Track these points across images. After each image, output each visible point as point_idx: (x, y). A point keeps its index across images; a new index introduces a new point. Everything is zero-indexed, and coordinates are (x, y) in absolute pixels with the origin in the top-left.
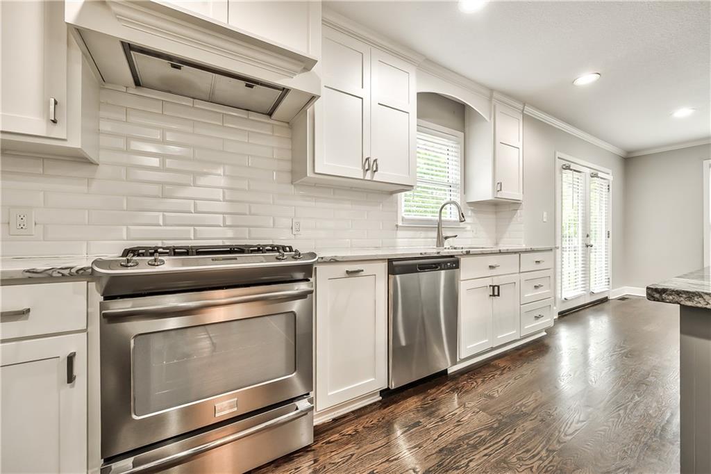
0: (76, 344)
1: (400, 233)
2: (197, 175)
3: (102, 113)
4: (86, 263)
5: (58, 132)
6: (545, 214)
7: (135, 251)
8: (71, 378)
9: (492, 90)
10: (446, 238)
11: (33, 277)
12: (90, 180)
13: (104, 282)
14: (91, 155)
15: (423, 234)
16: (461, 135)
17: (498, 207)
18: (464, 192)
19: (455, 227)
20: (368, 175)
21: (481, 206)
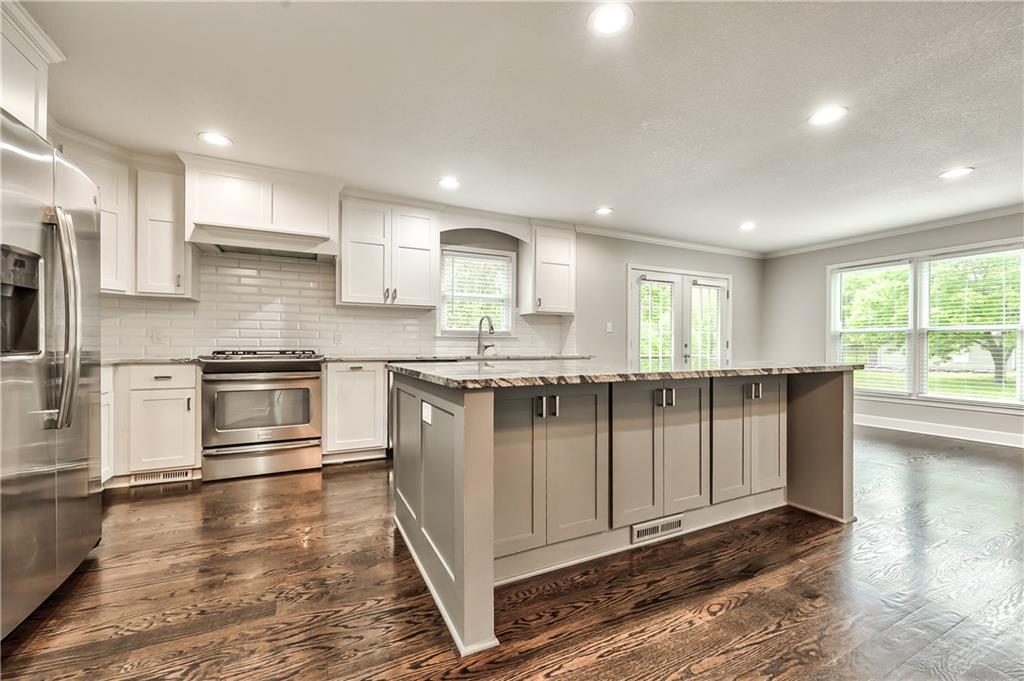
0: (191, 394)
1: (438, 343)
2: (261, 304)
3: (202, 271)
4: (196, 357)
5: (180, 291)
6: (609, 325)
7: (219, 353)
8: (189, 409)
9: (529, 218)
10: (486, 347)
11: (174, 362)
12: (195, 311)
13: (204, 365)
14: (196, 299)
15: (465, 343)
16: (513, 255)
17: (561, 319)
18: (517, 306)
19: (505, 337)
20: (389, 301)
21: (539, 318)
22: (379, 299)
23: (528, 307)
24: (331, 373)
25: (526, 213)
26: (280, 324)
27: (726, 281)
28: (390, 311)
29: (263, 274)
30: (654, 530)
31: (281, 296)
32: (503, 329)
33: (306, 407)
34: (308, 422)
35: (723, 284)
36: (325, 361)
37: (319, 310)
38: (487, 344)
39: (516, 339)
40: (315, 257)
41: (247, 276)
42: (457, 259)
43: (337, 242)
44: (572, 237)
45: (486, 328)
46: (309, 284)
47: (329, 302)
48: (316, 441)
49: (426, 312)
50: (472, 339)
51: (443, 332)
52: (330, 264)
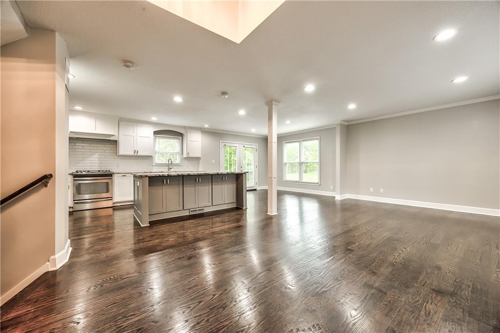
0: (70, 184)
2: (91, 155)
4: (71, 173)
7: (78, 171)
13: (73, 175)
16: (181, 138)
17: (198, 159)
18: (182, 154)
19: (178, 165)
20: (136, 154)
21: (189, 159)
22: (132, 154)
23: (185, 155)
24: (116, 178)
25: (184, 125)
26: (97, 162)
27: (255, 146)
28: (136, 157)
29: (92, 145)
30: (196, 211)
31: (98, 152)
32: (177, 162)
33: (107, 188)
34: (108, 192)
35: (254, 147)
36: (113, 173)
37: (112, 157)
38: (171, 167)
39: (182, 166)
40: (110, 140)
41: (86, 146)
42: (160, 139)
43: (117, 135)
44: (201, 132)
45: (170, 162)
46: (108, 148)
47: (115, 154)
48: (110, 198)
49: (149, 158)
50: (165, 166)
51: (156, 164)
52: (115, 142)
